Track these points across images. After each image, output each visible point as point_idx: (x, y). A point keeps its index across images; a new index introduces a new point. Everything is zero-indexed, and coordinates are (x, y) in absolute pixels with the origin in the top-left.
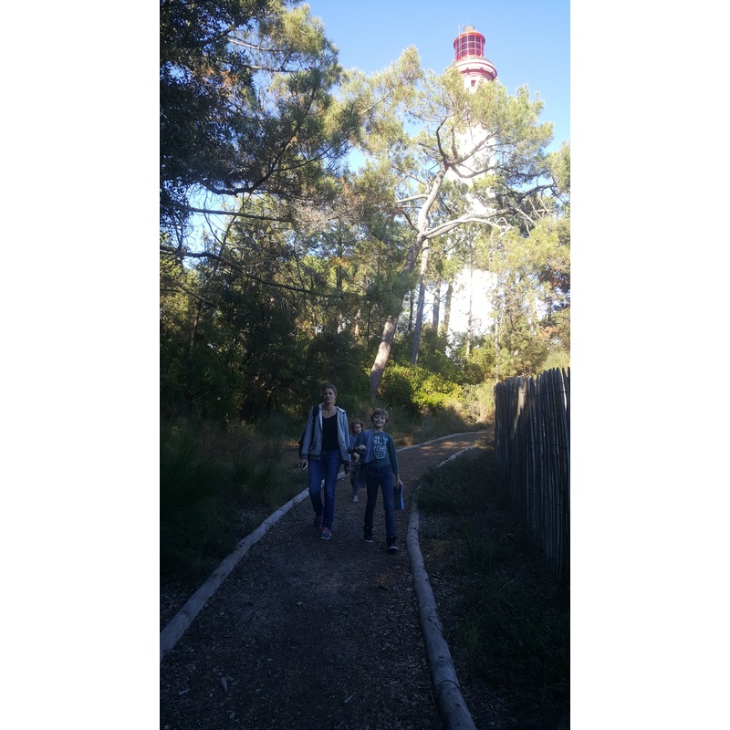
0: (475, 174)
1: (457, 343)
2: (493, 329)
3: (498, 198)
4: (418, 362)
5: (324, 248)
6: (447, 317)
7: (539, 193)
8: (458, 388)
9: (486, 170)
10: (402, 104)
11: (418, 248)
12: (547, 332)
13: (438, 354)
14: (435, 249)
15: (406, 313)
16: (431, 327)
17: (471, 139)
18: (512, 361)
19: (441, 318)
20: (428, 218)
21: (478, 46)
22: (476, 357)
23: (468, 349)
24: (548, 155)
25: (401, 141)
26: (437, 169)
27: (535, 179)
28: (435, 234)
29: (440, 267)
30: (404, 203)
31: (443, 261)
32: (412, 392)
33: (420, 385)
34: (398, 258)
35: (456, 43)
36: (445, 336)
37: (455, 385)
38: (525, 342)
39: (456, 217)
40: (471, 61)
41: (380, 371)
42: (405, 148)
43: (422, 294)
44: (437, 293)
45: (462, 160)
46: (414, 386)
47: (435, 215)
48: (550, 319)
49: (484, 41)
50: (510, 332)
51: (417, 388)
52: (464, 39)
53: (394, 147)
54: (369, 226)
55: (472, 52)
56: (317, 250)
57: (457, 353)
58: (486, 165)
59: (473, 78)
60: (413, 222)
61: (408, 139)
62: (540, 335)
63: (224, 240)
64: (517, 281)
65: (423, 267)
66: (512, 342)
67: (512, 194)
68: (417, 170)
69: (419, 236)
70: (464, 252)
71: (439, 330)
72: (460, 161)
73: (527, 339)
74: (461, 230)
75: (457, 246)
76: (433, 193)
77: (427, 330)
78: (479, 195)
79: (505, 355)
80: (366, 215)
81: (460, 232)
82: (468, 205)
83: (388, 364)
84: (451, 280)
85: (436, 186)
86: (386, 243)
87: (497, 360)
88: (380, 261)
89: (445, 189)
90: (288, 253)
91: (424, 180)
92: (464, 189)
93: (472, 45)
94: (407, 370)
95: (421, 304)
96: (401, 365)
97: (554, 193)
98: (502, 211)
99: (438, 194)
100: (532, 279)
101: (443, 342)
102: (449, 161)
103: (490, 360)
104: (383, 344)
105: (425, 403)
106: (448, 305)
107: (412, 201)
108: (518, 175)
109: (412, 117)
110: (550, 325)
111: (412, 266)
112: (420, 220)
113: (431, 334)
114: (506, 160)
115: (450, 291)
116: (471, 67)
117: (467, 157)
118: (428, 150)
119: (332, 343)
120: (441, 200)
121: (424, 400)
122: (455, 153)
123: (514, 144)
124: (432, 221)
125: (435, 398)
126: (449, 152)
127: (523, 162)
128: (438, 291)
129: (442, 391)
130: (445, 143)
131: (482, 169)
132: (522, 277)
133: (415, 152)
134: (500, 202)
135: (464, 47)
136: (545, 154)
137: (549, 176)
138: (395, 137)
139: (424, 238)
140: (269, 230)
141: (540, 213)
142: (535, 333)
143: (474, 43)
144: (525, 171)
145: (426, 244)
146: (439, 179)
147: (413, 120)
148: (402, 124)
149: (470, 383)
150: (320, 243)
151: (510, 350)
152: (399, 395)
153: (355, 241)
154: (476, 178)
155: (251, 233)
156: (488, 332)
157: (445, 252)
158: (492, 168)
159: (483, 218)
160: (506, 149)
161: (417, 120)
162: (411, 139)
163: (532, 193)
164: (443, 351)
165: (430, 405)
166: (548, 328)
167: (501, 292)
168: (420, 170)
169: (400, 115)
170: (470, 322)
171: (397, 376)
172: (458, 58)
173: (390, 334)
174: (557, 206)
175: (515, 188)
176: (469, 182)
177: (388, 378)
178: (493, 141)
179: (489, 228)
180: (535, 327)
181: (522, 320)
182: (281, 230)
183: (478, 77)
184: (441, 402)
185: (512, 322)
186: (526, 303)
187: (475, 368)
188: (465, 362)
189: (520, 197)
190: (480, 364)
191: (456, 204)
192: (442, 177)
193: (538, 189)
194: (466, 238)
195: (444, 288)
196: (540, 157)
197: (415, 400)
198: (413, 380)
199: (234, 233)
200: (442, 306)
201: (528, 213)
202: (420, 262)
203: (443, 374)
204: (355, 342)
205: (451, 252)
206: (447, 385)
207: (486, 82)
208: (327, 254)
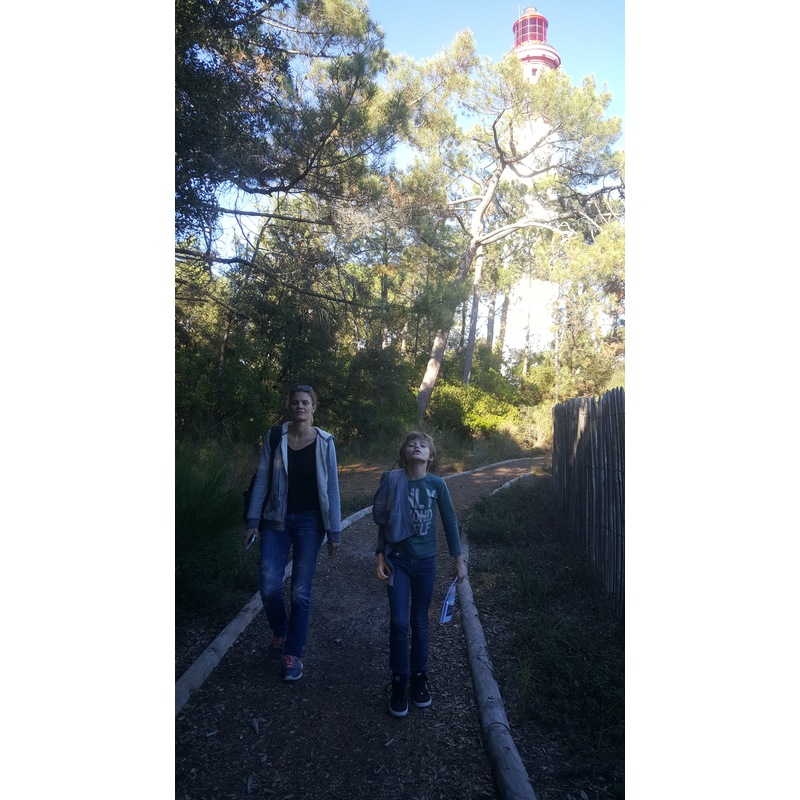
0: (535, 173)
1: (514, 361)
2: (553, 345)
3: (561, 200)
4: (470, 381)
5: (367, 255)
6: (502, 332)
7: (605, 195)
8: (514, 410)
9: (547, 169)
10: (455, 95)
11: (472, 255)
12: (613, 348)
13: (492, 373)
14: (490, 256)
15: (458, 328)
16: (485, 342)
17: (531, 134)
18: (573, 380)
19: (496, 332)
20: (482, 221)
21: (541, 31)
22: (534, 376)
23: (525, 367)
24: (616, 153)
25: (453, 135)
26: (494, 167)
27: (601, 179)
28: (491, 240)
29: (495, 277)
30: (457, 205)
31: (499, 270)
32: (464, 414)
33: (472, 406)
34: (450, 266)
35: (516, 26)
36: (500, 352)
37: (511, 407)
38: (588, 359)
39: (514, 221)
40: (531, 47)
41: (429, 390)
42: (459, 144)
43: (475, 306)
44: (491, 306)
45: (521, 158)
46: (466, 407)
47: (491, 218)
48: (615, 335)
49: (546, 25)
50: (572, 349)
51: (469, 410)
52: (524, 22)
53: (446, 142)
54: (418, 231)
55: (534, 37)
56: (360, 256)
57: (513, 372)
58: (548, 164)
59: (535, 66)
60: (466, 226)
61: (461, 133)
62: (604, 352)
63: (258, 245)
64: (580, 292)
65: (477, 277)
66: (574, 360)
67: (576, 196)
68: (471, 168)
69: (473, 242)
70: (522, 260)
71: (494, 346)
72: (519, 159)
73: (590, 357)
74: (519, 235)
75: (514, 253)
76: (489, 195)
77: (481, 346)
78: (539, 196)
79: (566, 373)
80: (414, 217)
81: (518, 238)
82: (527, 207)
83: (437, 384)
84: (507, 291)
85: (492, 186)
86: (436, 249)
87: (556, 379)
88: (429, 270)
89: (501, 190)
90: (328, 260)
91: (479, 180)
92: (523, 190)
93: (534, 29)
94: (458, 390)
95: (474, 317)
96: (452, 384)
97: (622, 196)
98: (565, 215)
99: (494, 195)
100: (597, 290)
101: (498, 360)
102: (505, 159)
103: (549, 379)
104: (432, 361)
105: (477, 426)
106: (503, 319)
107: (465, 202)
108: (583, 175)
109: (466, 110)
110: (616, 341)
111: (465, 276)
112: (474, 225)
113: (485, 351)
114: (570, 158)
115: (506, 303)
116: (533, 54)
117: (526, 155)
118: (483, 146)
119: (376, 360)
120: (497, 202)
121: (476, 423)
122: (513, 150)
123: (579, 140)
124: (487, 225)
125: (489, 420)
126: (507, 149)
127: (589, 161)
128: (494, 303)
129: (496, 413)
130: (503, 139)
131: (542, 168)
132: (585, 288)
133: (469, 149)
134: (562, 205)
135: (524, 31)
136: (612, 152)
137: (616, 176)
138: (447, 132)
139: (478, 244)
140: (307, 234)
141: (606, 217)
142: (599, 350)
143: (536, 27)
144: (591, 171)
145: (480, 250)
146: (495, 179)
147: (467, 112)
148: (455, 117)
149: (527, 403)
150: (363, 249)
151: (571, 368)
152: (449, 420)
153: (402, 247)
154: (536, 177)
155: (287, 237)
156: (548, 348)
157: (501, 260)
158: (554, 167)
159: (543, 222)
160: (570, 145)
161: (471, 113)
162: (465, 133)
163: (598, 195)
164: (498, 369)
165: (483, 428)
166: (613, 344)
167: (563, 304)
168: (474, 168)
169: (452, 107)
170: (528, 337)
171: (447, 396)
172: (518, 43)
173: (440, 351)
175: (580, 189)
176: (529, 183)
177: (437, 398)
178: (555, 137)
179: (550, 234)
180: (599, 343)
181: (584, 336)
182: (320, 233)
183: (540, 65)
184: (495, 425)
185: (574, 337)
186: (589, 317)
187: (533, 388)
188: (522, 381)
189: (584, 200)
190: (538, 383)
191: (513, 206)
192: (498, 177)
193: (604, 190)
194: (525, 245)
195: (500, 300)
196: (607, 155)
197: (466, 422)
198: (465, 401)
199: (268, 237)
200: (497, 319)
201: (593, 217)
202: (474, 271)
203: (498, 395)
204: (401, 358)
205: (508, 259)
206: (502, 407)
207: (548, 70)
208: (371, 261)
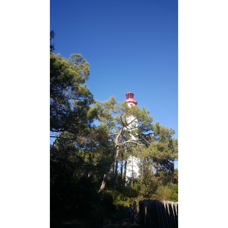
0: (132, 129)
1: (129, 181)
2: (140, 177)
3: (139, 135)
4: (116, 188)
5: (86, 148)
6: (125, 172)
7: (150, 135)
8: (129, 199)
9: (135, 128)
10: (111, 109)
11: (115, 149)
12: (157, 179)
13: (122, 186)
14: (120, 149)
15: (112, 170)
16: (120, 175)
17: (131, 119)
18: (146, 189)
19: (123, 172)
20: (118, 140)
21: (132, 96)
22: (134, 187)
23: (132, 184)
24: (152, 125)
25: (111, 118)
26: (121, 126)
27: (149, 131)
28: (121, 145)
29: (122, 155)
30: (112, 135)
31: (124, 153)
32: (113, 200)
33: (116, 198)
34: (109, 152)
35: (126, 95)
36: (125, 178)
37: (128, 198)
39: (127, 140)
40: (130, 100)
41: (102, 191)
42: (112, 120)
43: (117, 164)
44: (122, 164)
45: (128, 125)
46: (114, 198)
47: (121, 139)
48: (157, 174)
49: (134, 95)
50: (145, 178)
51: (115, 199)
52: (128, 94)
53: (109, 120)
54: (100, 142)
57: (129, 185)
58: (135, 126)
59: (131, 104)
60: (114, 141)
61: (113, 118)
62: (155, 180)
64: (146, 161)
65: (117, 155)
66: (146, 182)
67: (143, 135)
68: (115, 126)
70: (130, 151)
71: (123, 176)
73: (151, 181)
74: (129, 144)
75: (127, 149)
78: (133, 134)
79: (144, 186)
80: (99, 139)
82: (130, 137)
83: (105, 189)
84: (126, 159)
85: (121, 131)
86: (105, 147)
87: (142, 189)
89: (123, 132)
91: (117, 129)
92: (129, 132)
93: (130, 96)
94: (111, 192)
95: (117, 167)
96: (110, 189)
97: (155, 135)
98: (140, 139)
99: (121, 133)
100: (151, 161)
101: (124, 181)
102: (125, 125)
103: (139, 188)
104: (103, 181)
105: (117, 205)
106: (125, 168)
107: (114, 135)
108: (144, 130)
109: (114, 113)
110: (158, 176)
111: (114, 155)
112: (116, 141)
113: (120, 177)
114: (141, 125)
115: (126, 163)
117: (129, 124)
118: (118, 121)
119: (85, 179)
120: (122, 135)
122: (126, 123)
123: (142, 121)
124: (120, 141)
125: (121, 203)
127: (145, 126)
129: (123, 200)
130: (123, 120)
131: (134, 127)
133: (115, 122)
134: (139, 137)
135: (128, 96)
137: (153, 130)
138: (109, 117)
139: (117, 146)
140: (68, 142)
141: (151, 141)
142: (153, 179)
144: (146, 129)
145: (118, 148)
149: (133, 197)
150: (85, 146)
151: (146, 185)
152: (108, 200)
153: (96, 146)
155: (63, 143)
157: (124, 150)
158: (137, 127)
159: (134, 141)
160: (140, 122)
164: (124, 185)
165: (119, 205)
167: (142, 164)
169: (110, 112)
170: (132, 174)
171: (108, 194)
172: (127, 99)
173: (106, 178)
174: (156, 139)
175: (143, 133)
176: (130, 130)
177: (105, 194)
178: (136, 120)
179: (137, 144)
180: (153, 177)
181: (149, 174)
184: (123, 205)
185: (146, 175)
186: (149, 169)
187: (134, 191)
188: (131, 188)
189: (145, 136)
190: (136, 189)
191: (127, 136)
192: (122, 129)
194: (130, 147)
195: (124, 162)
196: (150, 125)
197: (114, 203)
198: (113, 195)
200: (123, 167)
201: (148, 140)
202: (116, 153)
203: (124, 194)
204: (94, 180)
206: (125, 198)
207: (134, 105)
208: (87, 150)
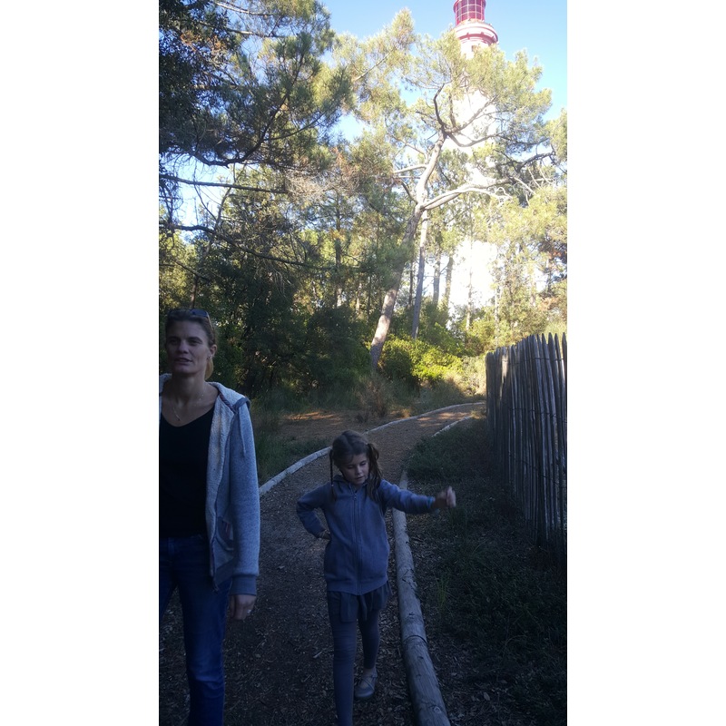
0: (474, 143)
1: (458, 316)
2: (493, 301)
3: (498, 167)
4: (418, 335)
5: (322, 221)
6: (448, 290)
7: (538, 162)
8: (458, 361)
9: (486, 139)
10: (398, 71)
11: (416, 220)
12: (547, 303)
13: (438, 328)
14: (435, 220)
15: (406, 287)
16: (431, 300)
17: (470, 107)
18: (511, 332)
19: (442, 290)
20: (426, 188)
21: (479, 10)
22: (476, 329)
23: (468, 322)
24: (548, 123)
25: (398, 109)
26: (436, 138)
27: (535, 147)
28: (434, 205)
29: (439, 239)
30: (403, 173)
31: (443, 233)
32: (412, 365)
33: (420, 358)
34: (397, 230)
35: (456, 6)
36: (445, 308)
37: (455, 358)
38: (524, 313)
39: (456, 187)
40: (471, 26)
41: (380, 344)
42: (403, 116)
43: (422, 266)
44: (437, 266)
45: (461, 129)
46: (414, 359)
47: (435, 185)
48: (549, 290)
49: (484, 4)
50: (510, 304)
51: (417, 361)
52: (463, 2)
53: (392, 115)
54: (367, 198)
55: (473, 16)
56: (315, 223)
57: (457, 326)
58: (485, 133)
59: (475, 43)
60: (411, 193)
61: (405, 107)
62: (539, 306)
63: (220, 213)
64: (517, 253)
65: (423, 239)
66: (511, 314)
67: (511, 163)
68: (415, 139)
69: (418, 208)
70: (465, 224)
71: (440, 303)
72: (458, 129)
73: (526, 311)
74: (461, 201)
75: (457, 217)
76: (432, 163)
77: (429, 303)
78: (479, 164)
79: (504, 326)
80: (362, 185)
81: (460, 203)
82: (468, 175)
83: (388, 338)
84: (451, 252)
85: (435, 155)
86: (384, 214)
87: (496, 332)
88: (379, 234)
89: (443, 160)
90: (285, 226)
91: (423, 150)
92: (464, 159)
93: (473, 9)
94: (407, 344)
95: (421, 277)
96: (401, 338)
97: (553, 162)
98: (502, 181)
99: (437, 163)
100: (532, 249)
101: (444, 317)
102: (447, 131)
103: (489, 332)
104: (382, 318)
105: (425, 376)
106: (448, 278)
107: (411, 171)
108: (518, 144)
109: (409, 84)
110: (550, 296)
111: (411, 238)
112: (419, 192)
113: (431, 307)
114: (505, 128)
115: (451, 263)
116: (471, 32)
117: (465, 126)
118: (426, 118)
119: (331, 318)
120: (440, 170)
121: (423, 373)
122: (453, 121)
123: (513, 111)
124: (431, 192)
125: (435, 370)
126: (448, 122)
127: (523, 130)
128: (439, 263)
129: (441, 364)
130: (443, 111)
131: (480, 138)
132: (521, 248)
133: (413, 121)
134: (500, 172)
135: (464, 10)
136: (544, 122)
137: (548, 144)
138: (391, 104)
139: (423, 209)
140: (264, 202)
141: (539, 182)
142: (534, 305)
143: (475, 6)
144: (525, 139)
145: (425, 215)
146: (437, 148)
147: (410, 87)
148: (399, 91)
149: (470, 354)
150: (317, 216)
151: (509, 321)
152: (399, 369)
153: (352, 213)
154: (475, 146)
155: (246, 205)
156: (489, 304)
157: (445, 223)
158: (491, 136)
159: (481, 188)
160: (505, 116)
161: (414, 87)
162: (409, 107)
163: (532, 162)
164: (444, 324)
165: (430, 378)
166: (548, 299)
167: (501, 263)
168: (418, 139)
169: (395, 82)
170: (470, 294)
171: (396, 349)
172: (458, 22)
173: (390, 308)
174: (557, 175)
175: (515, 157)
176: (469, 152)
177: (388, 351)
178: (492, 108)
179: (488, 198)
180: (534, 298)
181: (521, 292)
182: (277, 202)
183: (478, 42)
184: (441, 375)
185: (511, 293)
186: (525, 274)
187: (475, 340)
188: (465, 334)
189: (519, 167)
190: (480, 336)
191: (455, 174)
192: (440, 146)
193: (536, 157)
194: (467, 209)
195: (444, 260)
196: (540, 125)
197: (415, 373)
198: (413, 354)
199: (231, 206)
200: (442, 279)
201: (527, 183)
202: (420, 234)
203: (443, 347)
204: (355, 315)
205: (451, 223)
206: (446, 358)
207: (484, 46)
208: (325, 227)
